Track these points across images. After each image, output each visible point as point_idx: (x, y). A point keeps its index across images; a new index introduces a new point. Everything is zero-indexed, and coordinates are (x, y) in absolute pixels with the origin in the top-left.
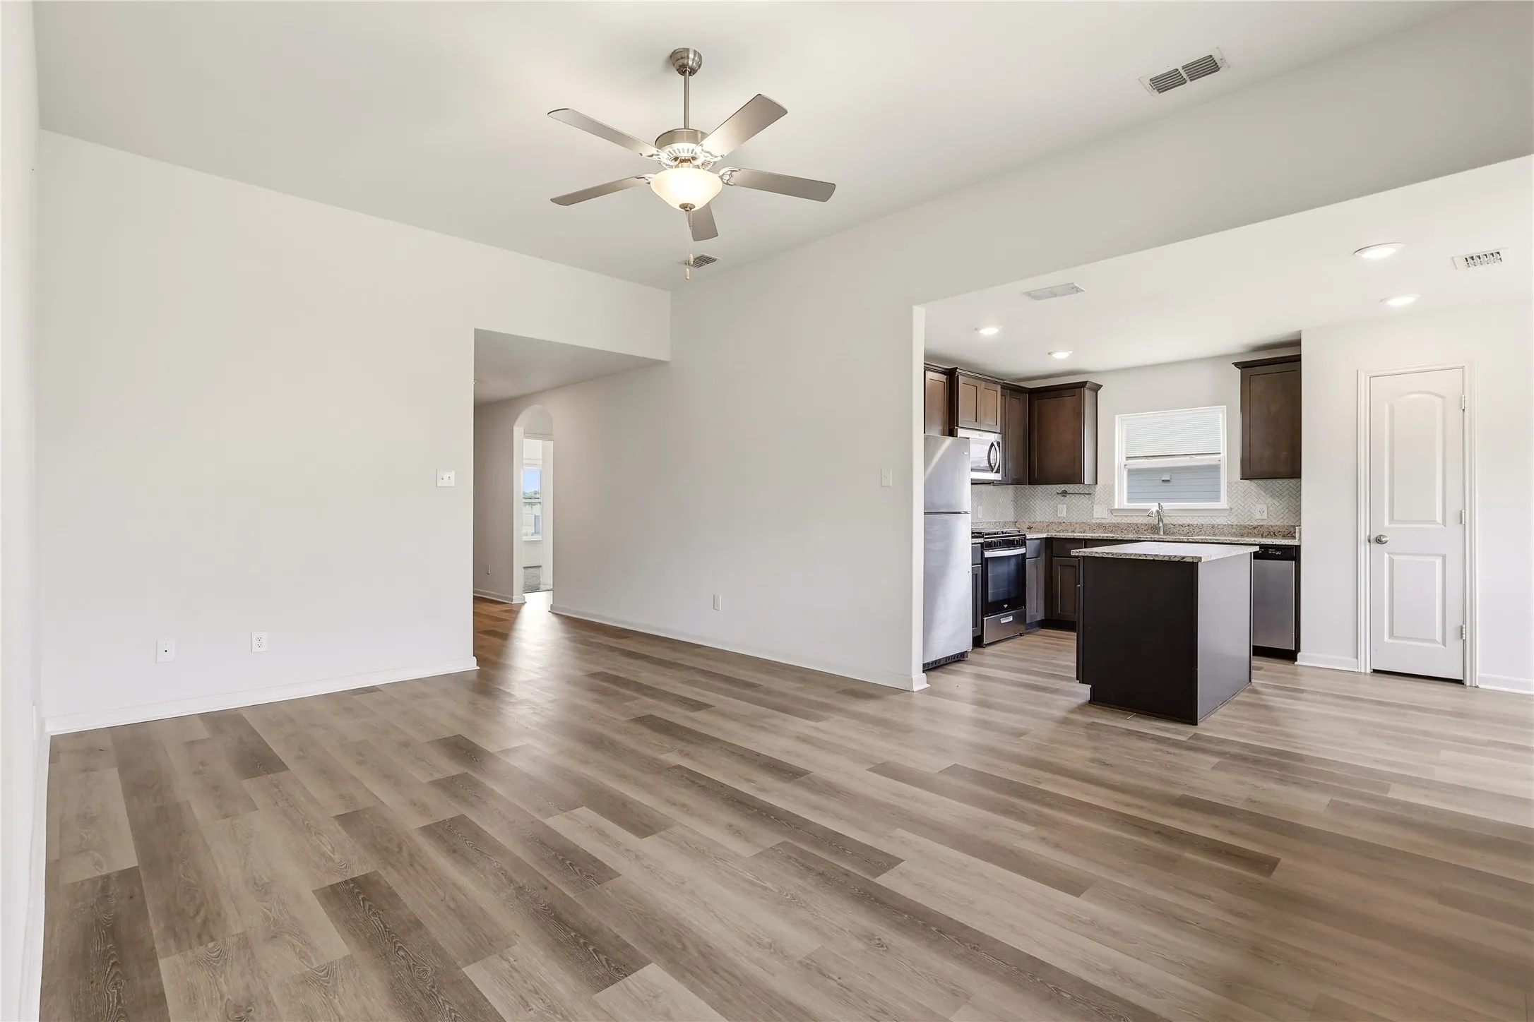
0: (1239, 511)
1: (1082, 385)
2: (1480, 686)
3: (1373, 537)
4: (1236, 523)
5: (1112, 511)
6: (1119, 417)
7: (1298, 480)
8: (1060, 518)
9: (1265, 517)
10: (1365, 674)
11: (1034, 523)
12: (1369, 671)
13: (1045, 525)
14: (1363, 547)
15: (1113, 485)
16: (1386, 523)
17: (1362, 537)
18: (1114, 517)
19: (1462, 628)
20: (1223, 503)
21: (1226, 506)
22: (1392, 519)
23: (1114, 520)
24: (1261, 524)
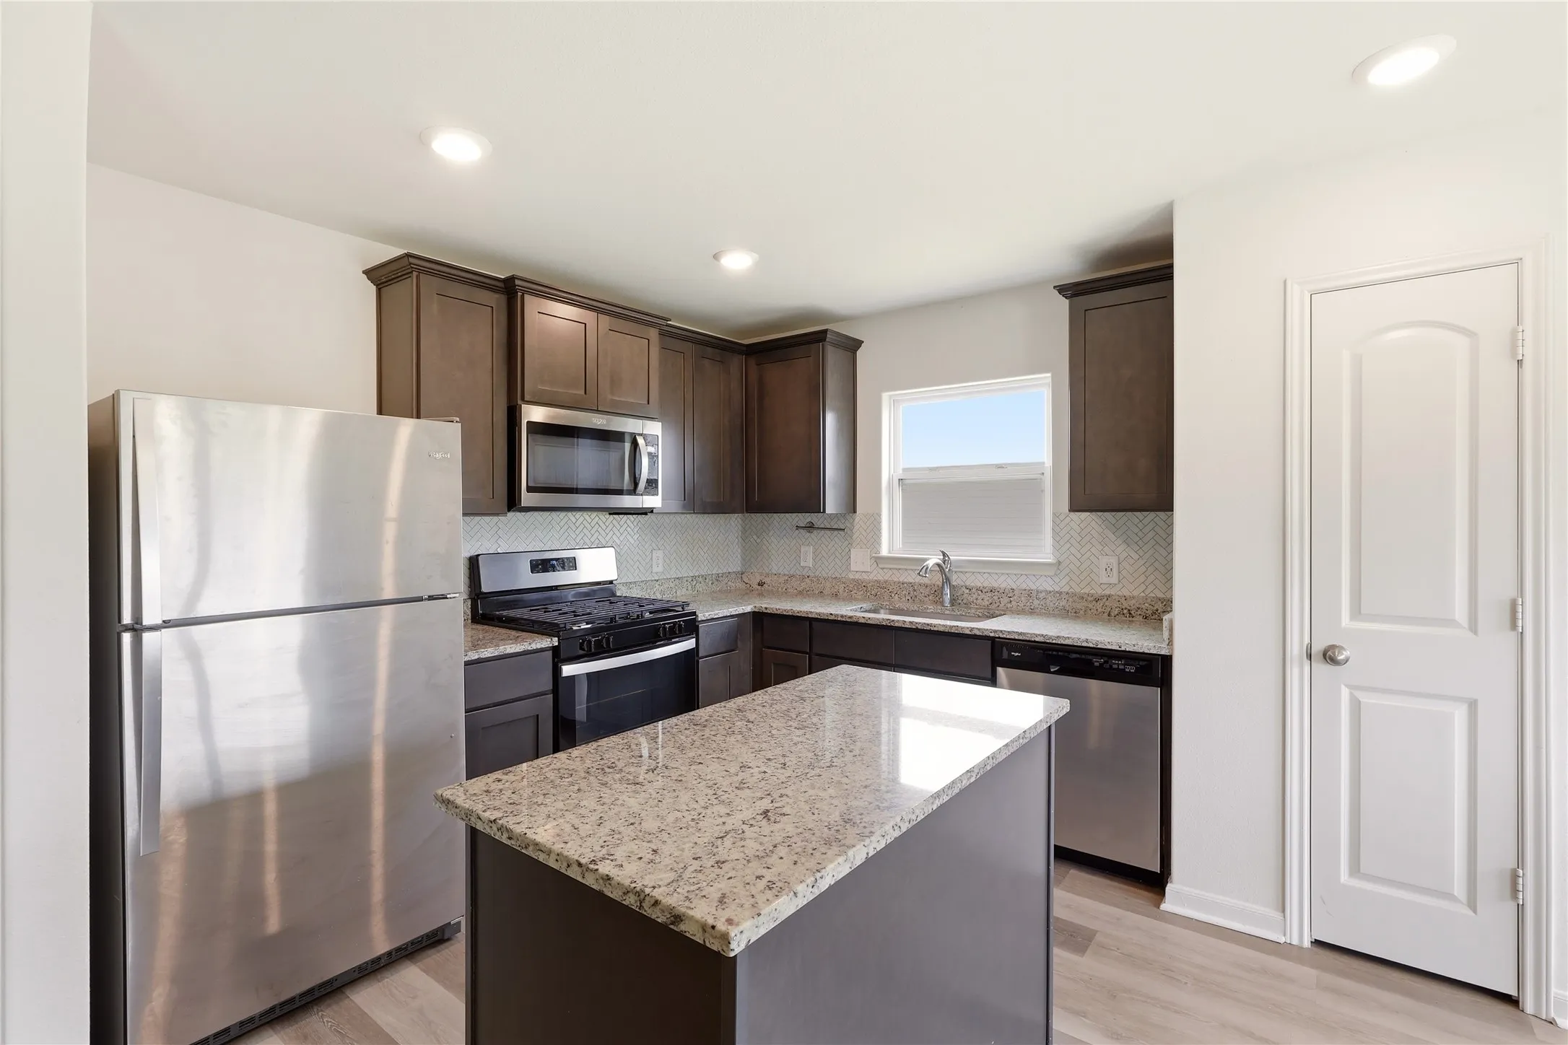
0: (1072, 566)
1: (820, 337)
2: (1559, 1021)
3: (1318, 647)
4: (1066, 589)
5: (878, 560)
6: (890, 396)
7: (1169, 513)
8: (804, 568)
9: (1114, 580)
10: (1300, 948)
11: (767, 575)
12: (1307, 944)
13: (781, 580)
14: (1296, 671)
15: (879, 515)
16: (1345, 620)
17: (1295, 648)
18: (881, 571)
19: (1515, 877)
20: (1045, 553)
21: (1050, 559)
22: (1356, 612)
23: (881, 576)
24: (1107, 592)
